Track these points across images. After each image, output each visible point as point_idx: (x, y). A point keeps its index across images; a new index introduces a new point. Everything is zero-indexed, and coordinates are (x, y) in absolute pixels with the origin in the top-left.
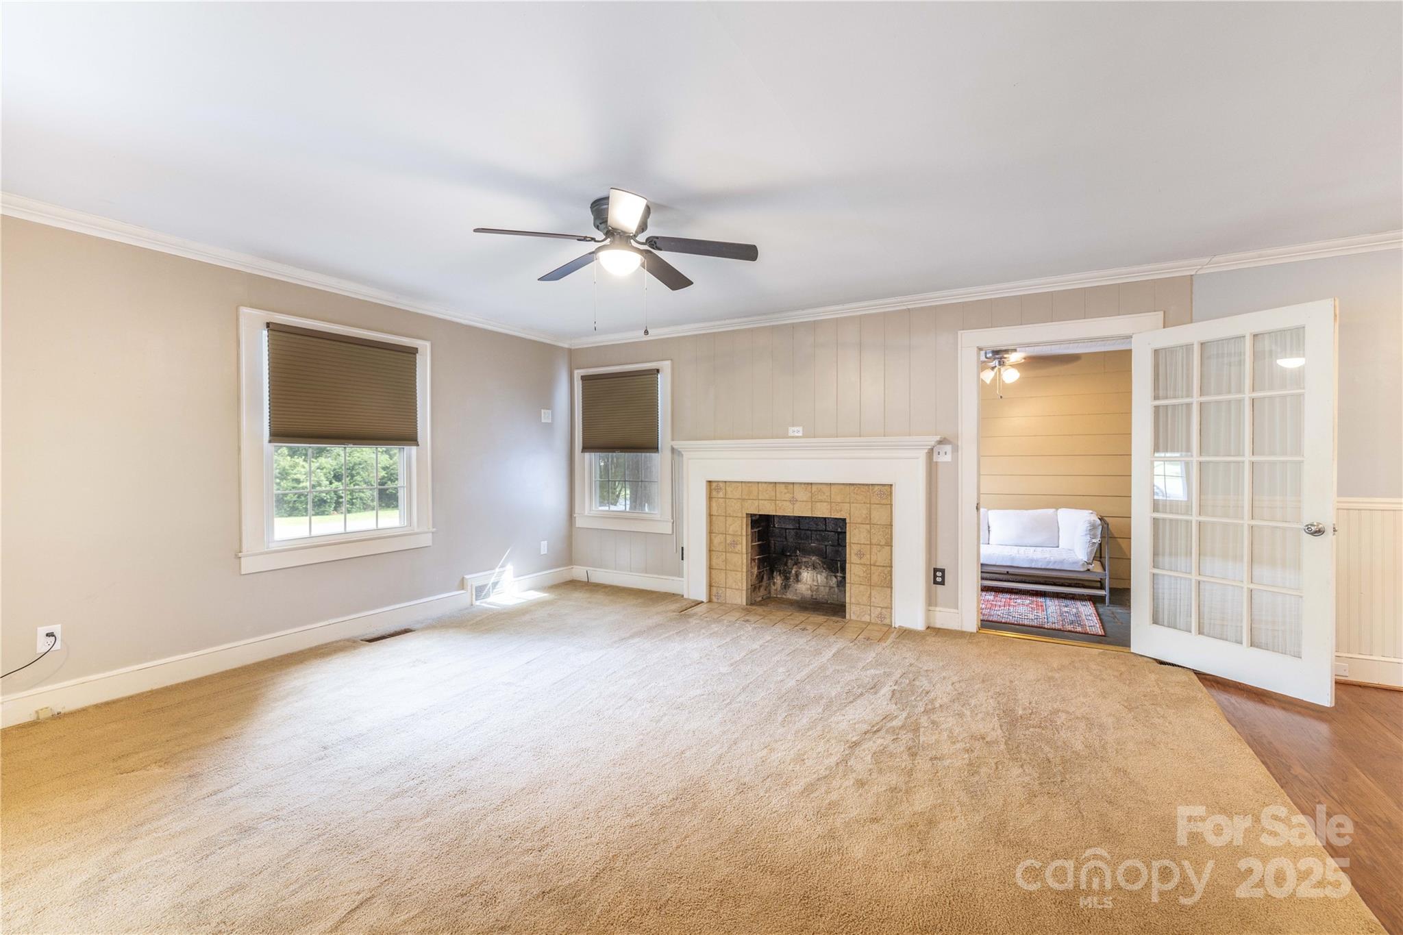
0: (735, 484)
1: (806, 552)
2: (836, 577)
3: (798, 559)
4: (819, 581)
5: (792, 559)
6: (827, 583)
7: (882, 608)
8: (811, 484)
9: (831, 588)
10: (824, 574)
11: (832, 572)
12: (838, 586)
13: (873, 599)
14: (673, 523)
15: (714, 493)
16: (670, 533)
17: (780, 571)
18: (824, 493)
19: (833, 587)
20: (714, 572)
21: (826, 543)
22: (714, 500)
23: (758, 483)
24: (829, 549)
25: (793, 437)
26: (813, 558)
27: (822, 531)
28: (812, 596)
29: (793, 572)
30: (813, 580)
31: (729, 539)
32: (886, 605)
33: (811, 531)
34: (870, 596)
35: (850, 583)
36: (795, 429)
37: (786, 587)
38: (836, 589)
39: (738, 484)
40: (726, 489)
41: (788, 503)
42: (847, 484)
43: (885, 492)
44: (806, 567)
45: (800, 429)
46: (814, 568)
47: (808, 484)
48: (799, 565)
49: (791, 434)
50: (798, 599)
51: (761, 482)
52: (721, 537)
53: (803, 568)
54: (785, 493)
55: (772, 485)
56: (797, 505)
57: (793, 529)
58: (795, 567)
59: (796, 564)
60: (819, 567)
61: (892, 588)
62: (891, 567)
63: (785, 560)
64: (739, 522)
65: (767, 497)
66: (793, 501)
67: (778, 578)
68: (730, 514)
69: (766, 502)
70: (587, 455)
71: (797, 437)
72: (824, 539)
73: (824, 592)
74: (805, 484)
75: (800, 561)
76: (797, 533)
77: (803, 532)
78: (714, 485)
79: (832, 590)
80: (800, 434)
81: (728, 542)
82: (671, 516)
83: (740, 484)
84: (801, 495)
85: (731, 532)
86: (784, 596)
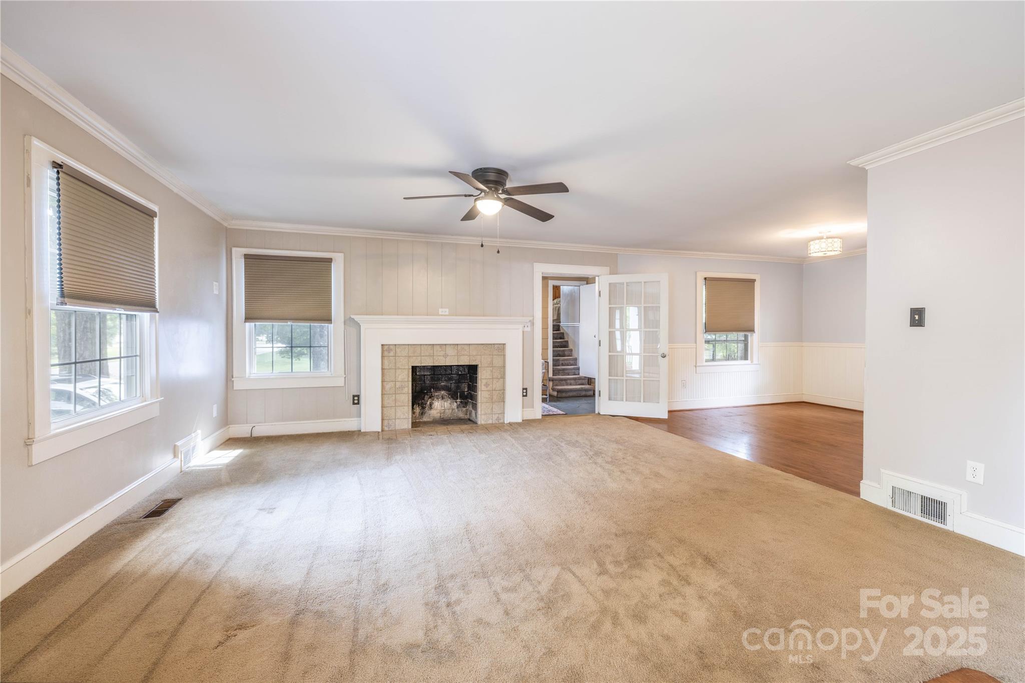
0: (403, 346)
1: (438, 389)
2: (456, 402)
3: (432, 394)
4: (446, 406)
5: (428, 395)
6: (450, 407)
7: (499, 414)
8: (457, 345)
9: (453, 409)
10: (449, 402)
11: (454, 399)
12: (457, 408)
13: (494, 410)
14: (345, 378)
15: (386, 353)
16: (343, 385)
17: (419, 404)
18: (466, 350)
19: (454, 409)
20: (385, 409)
21: (451, 382)
22: (386, 358)
23: (421, 345)
24: (453, 386)
25: (442, 315)
26: (443, 392)
27: (449, 374)
28: (440, 416)
29: (428, 403)
30: (442, 407)
31: (398, 384)
32: (501, 412)
33: (442, 375)
34: (492, 409)
35: (481, 403)
36: (444, 310)
37: (422, 414)
38: (456, 410)
39: (406, 346)
40: (395, 350)
41: (442, 358)
42: (479, 344)
43: (501, 348)
44: (437, 399)
45: (447, 310)
46: (443, 398)
47: (455, 344)
48: (433, 398)
49: (440, 313)
50: (431, 420)
51: (423, 345)
52: (392, 384)
53: (435, 399)
54: (440, 351)
55: (430, 346)
56: (448, 358)
57: (430, 375)
58: (430, 399)
59: (430, 398)
60: (446, 397)
61: (504, 402)
62: (504, 390)
63: (423, 396)
64: (406, 372)
65: (428, 354)
66: (446, 356)
67: (417, 408)
68: (399, 367)
69: (426, 358)
70: (247, 324)
71: (445, 315)
72: (450, 379)
73: (448, 413)
74: (453, 344)
75: (433, 395)
76: (432, 378)
77: (436, 376)
78: (386, 347)
79: (454, 411)
80: (447, 313)
81: (397, 387)
82: (343, 373)
83: (407, 346)
84: (450, 351)
85: (399, 379)
86: (421, 420)
